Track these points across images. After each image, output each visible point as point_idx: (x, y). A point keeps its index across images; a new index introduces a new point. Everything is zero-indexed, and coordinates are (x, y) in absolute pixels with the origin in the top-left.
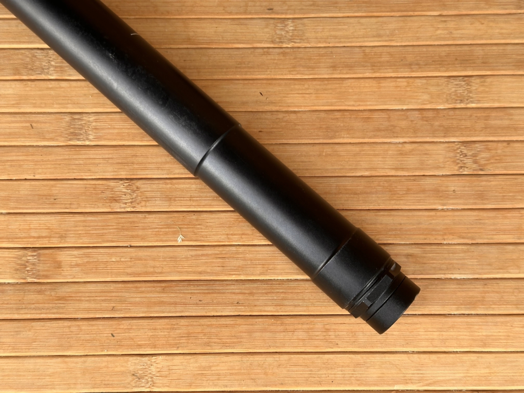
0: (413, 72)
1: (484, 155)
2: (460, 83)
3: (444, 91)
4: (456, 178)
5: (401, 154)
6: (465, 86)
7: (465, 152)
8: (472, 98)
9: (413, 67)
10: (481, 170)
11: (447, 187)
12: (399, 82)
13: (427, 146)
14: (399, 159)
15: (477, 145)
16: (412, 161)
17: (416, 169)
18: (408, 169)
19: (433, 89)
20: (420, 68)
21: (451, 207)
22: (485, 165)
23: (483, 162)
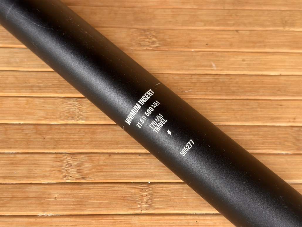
0: (34, 92)
1: (86, 165)
2: (73, 103)
3: (59, 109)
4: (60, 186)
5: (12, 164)
6: (77, 106)
7: (71, 162)
8: (82, 116)
9: (34, 88)
10: (83, 178)
11: (50, 194)
12: (20, 100)
13: (36, 156)
14: (10, 168)
15: (82, 156)
16: (21, 170)
17: (24, 177)
18: (15, 178)
19: (48, 107)
20: (40, 89)
21: (50, 214)
22: (87, 174)
23: (85, 171)
